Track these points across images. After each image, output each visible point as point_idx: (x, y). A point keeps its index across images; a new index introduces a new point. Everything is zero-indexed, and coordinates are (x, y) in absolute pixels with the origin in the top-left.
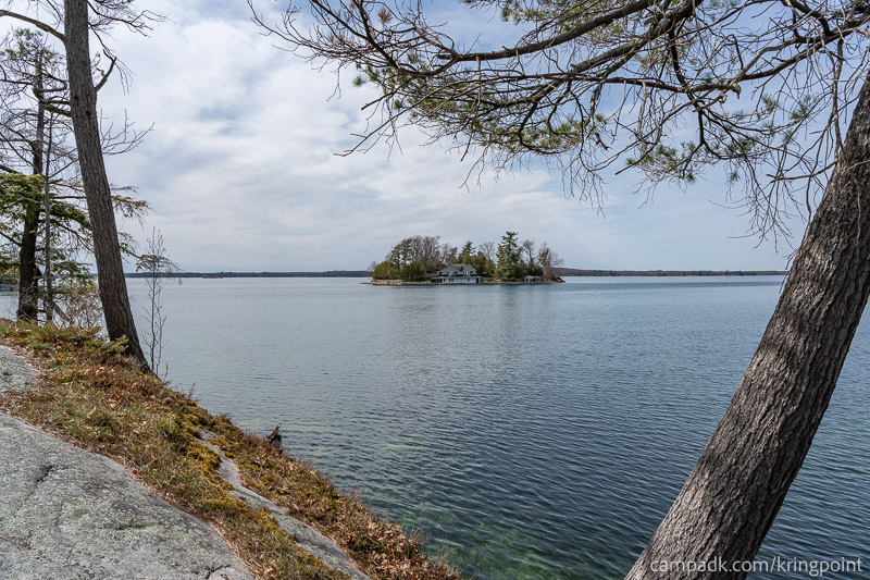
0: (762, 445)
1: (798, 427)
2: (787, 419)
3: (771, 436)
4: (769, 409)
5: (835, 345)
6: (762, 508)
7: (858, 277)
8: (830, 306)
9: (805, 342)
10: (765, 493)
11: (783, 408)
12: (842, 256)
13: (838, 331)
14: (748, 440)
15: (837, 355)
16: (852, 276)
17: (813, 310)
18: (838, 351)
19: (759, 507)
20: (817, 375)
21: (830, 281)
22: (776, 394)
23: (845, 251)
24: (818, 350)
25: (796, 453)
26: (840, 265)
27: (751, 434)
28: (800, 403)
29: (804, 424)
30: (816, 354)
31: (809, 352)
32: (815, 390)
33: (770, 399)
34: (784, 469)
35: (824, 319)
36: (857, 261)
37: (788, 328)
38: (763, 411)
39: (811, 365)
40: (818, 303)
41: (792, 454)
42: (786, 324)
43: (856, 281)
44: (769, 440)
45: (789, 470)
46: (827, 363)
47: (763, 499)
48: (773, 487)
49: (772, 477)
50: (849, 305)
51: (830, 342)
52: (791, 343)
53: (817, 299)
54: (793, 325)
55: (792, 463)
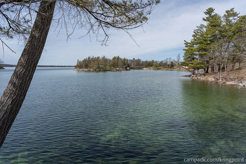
0: (6, 107)
1: (16, 101)
2: (13, 100)
3: (9, 105)
4: (8, 98)
5: (26, 81)
6: (6, 123)
7: (31, 65)
8: (24, 72)
9: (18, 81)
10: (7, 119)
11: (12, 97)
12: (27, 60)
13: (26, 77)
14: (3, 107)
15: (26, 83)
16: (30, 65)
17: (20, 73)
18: (27, 82)
19: (5, 123)
20: (21, 88)
21: (25, 66)
22: (10, 94)
23: (28, 59)
24: (21, 82)
25: (16, 108)
26: (27, 62)
27: (3, 105)
28: (17, 95)
29: (18, 100)
30: (21, 83)
31: (19, 83)
32: (21, 92)
33: (9, 95)
34: (13, 112)
35: (23, 75)
36: (31, 61)
37: (14, 77)
38: (7, 99)
39: (19, 86)
40: (22, 71)
41: (15, 108)
42: (14, 76)
43: (30, 66)
44: (8, 106)
45: (14, 112)
46: (24, 85)
47: (6, 121)
48: (9, 117)
49: (9, 115)
50: (29, 72)
51: (24, 80)
52: (15, 81)
53: (21, 70)
54: (15, 77)
55: (15, 110)
